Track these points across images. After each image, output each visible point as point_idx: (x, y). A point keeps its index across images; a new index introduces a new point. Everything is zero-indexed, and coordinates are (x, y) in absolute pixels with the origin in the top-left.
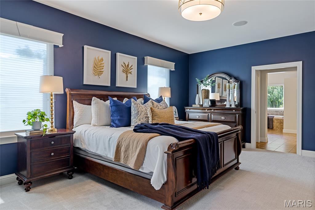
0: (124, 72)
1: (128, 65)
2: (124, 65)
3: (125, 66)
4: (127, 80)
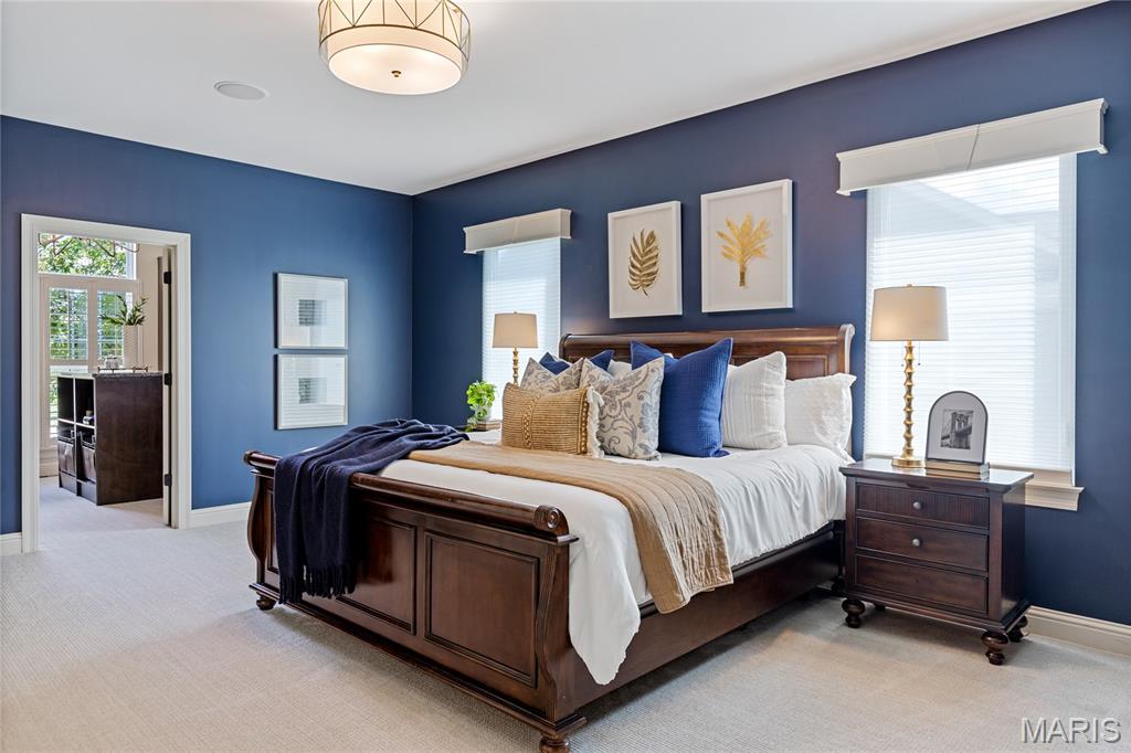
0: (728, 258)
2: (728, 233)
4: (742, 282)
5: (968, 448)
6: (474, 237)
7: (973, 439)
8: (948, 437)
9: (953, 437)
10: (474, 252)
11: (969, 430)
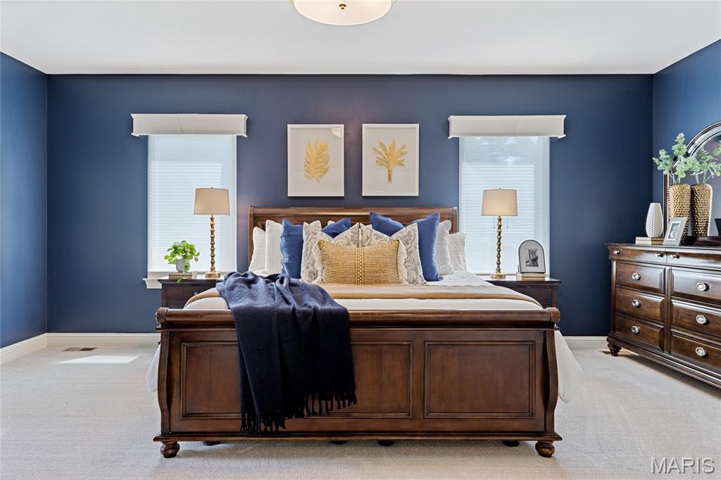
0: (381, 164)
1: (392, 148)
2: (380, 150)
3: (385, 149)
4: (390, 179)
5: (538, 266)
6: (142, 123)
7: (539, 261)
8: (528, 262)
9: (530, 261)
10: (137, 135)
11: (537, 258)
